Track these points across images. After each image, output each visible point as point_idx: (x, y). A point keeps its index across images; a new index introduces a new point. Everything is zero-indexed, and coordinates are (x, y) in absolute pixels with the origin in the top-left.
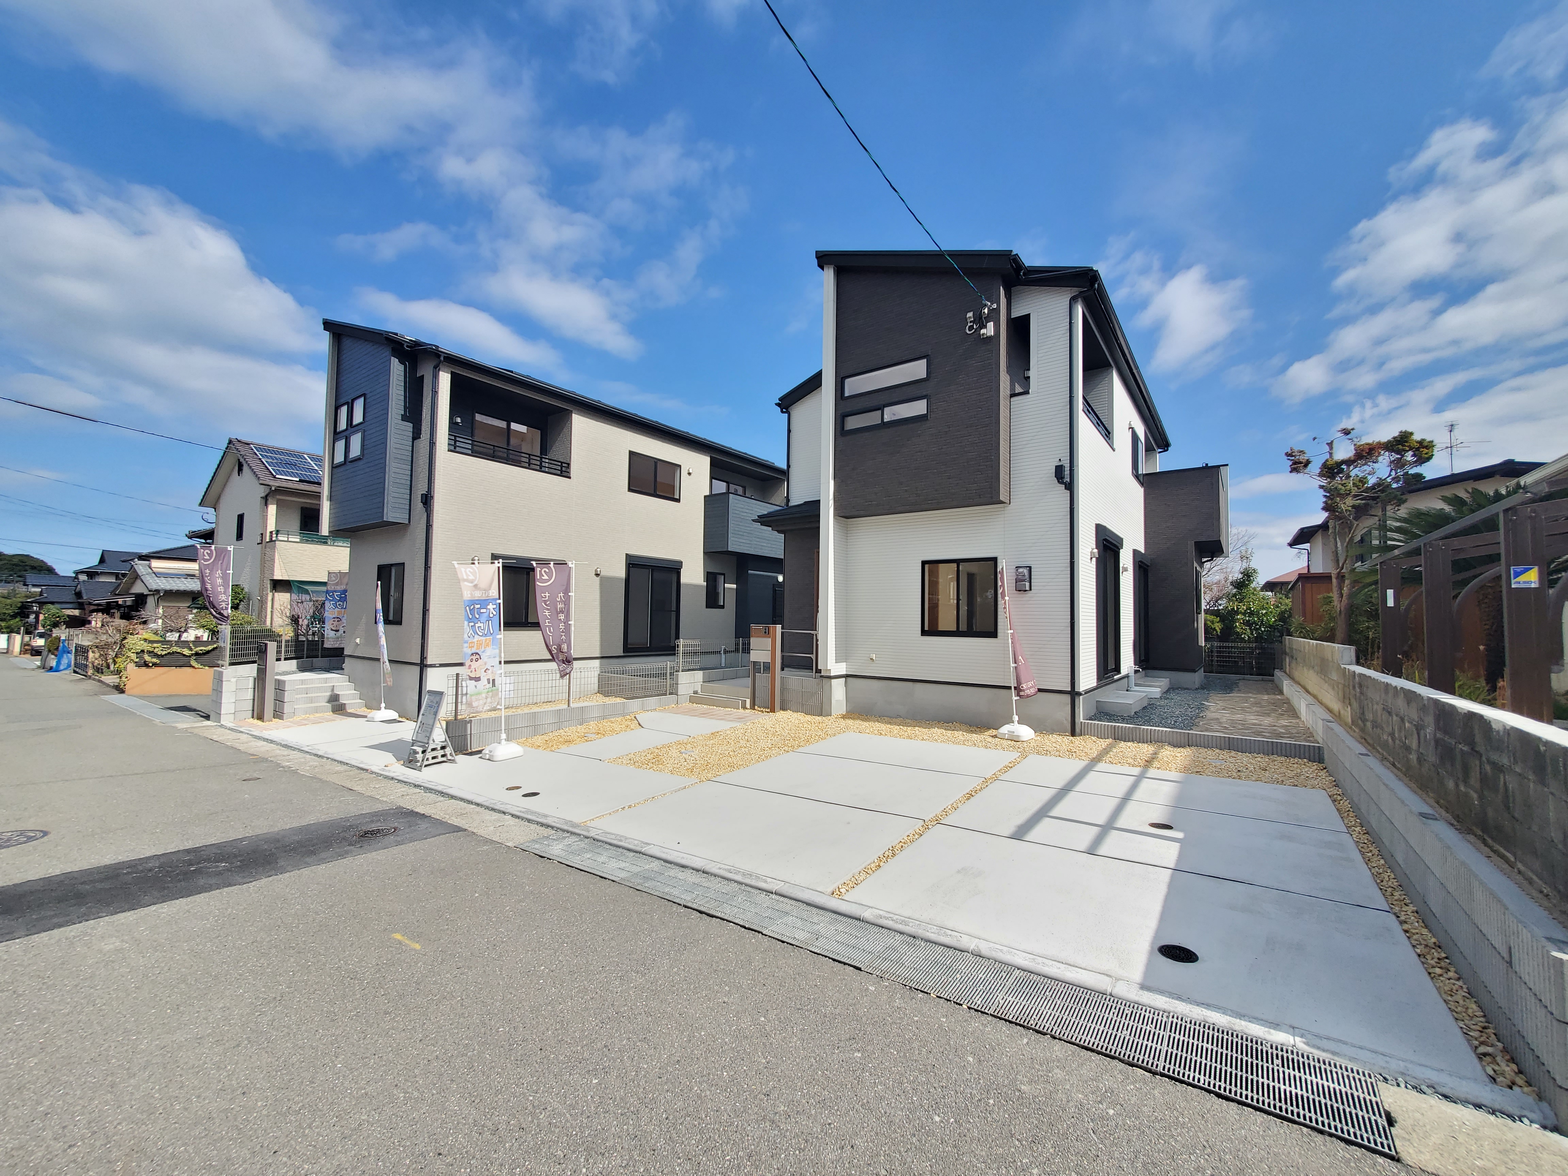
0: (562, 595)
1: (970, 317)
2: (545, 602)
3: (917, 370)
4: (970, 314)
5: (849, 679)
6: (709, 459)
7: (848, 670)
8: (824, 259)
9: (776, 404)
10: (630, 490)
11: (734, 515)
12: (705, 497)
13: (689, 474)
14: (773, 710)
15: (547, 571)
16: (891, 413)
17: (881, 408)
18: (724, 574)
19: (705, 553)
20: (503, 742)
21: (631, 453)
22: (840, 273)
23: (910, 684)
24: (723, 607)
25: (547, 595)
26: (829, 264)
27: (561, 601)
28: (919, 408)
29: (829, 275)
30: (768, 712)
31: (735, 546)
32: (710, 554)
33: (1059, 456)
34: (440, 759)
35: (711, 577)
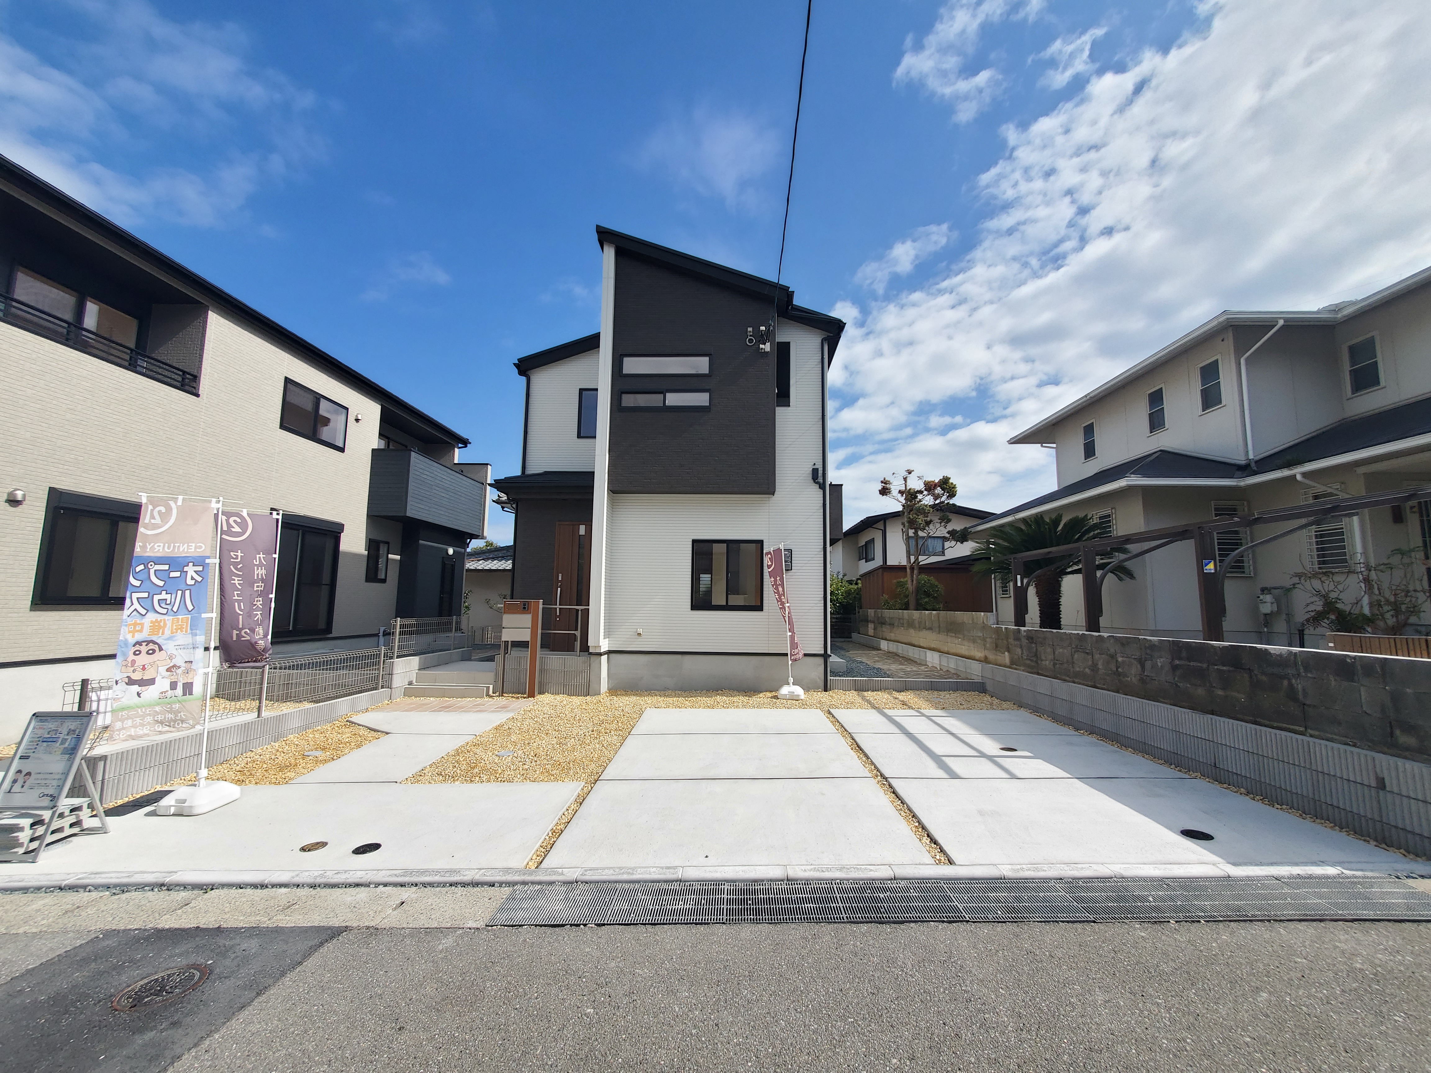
0: (262, 556)
1: (750, 332)
2: (235, 565)
3: (701, 365)
4: (750, 329)
5: (612, 656)
6: (380, 407)
7: (610, 645)
8: (605, 236)
9: (514, 364)
10: (282, 427)
11: (415, 476)
12: (373, 450)
13: (357, 420)
14: (532, 695)
15: (239, 520)
16: (673, 399)
17: (663, 392)
18: (388, 543)
19: (369, 516)
20: (203, 782)
21: (288, 381)
22: (619, 254)
23: (679, 656)
24: (384, 581)
25: (239, 554)
26: (611, 242)
27: (261, 565)
28: (701, 399)
29: (610, 253)
30: (524, 698)
31: (414, 512)
32: (373, 517)
33: (814, 461)
34: (68, 831)
35: (373, 545)
